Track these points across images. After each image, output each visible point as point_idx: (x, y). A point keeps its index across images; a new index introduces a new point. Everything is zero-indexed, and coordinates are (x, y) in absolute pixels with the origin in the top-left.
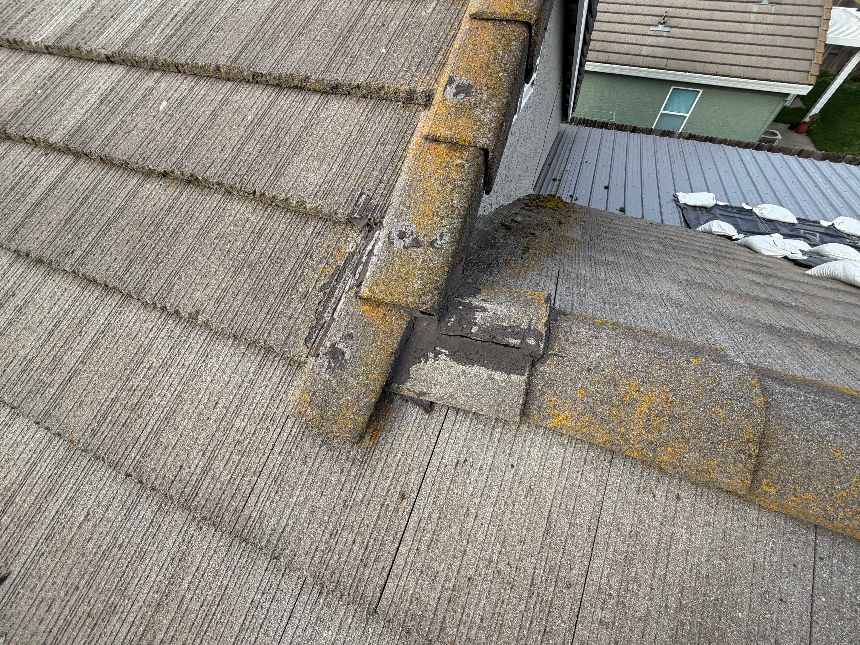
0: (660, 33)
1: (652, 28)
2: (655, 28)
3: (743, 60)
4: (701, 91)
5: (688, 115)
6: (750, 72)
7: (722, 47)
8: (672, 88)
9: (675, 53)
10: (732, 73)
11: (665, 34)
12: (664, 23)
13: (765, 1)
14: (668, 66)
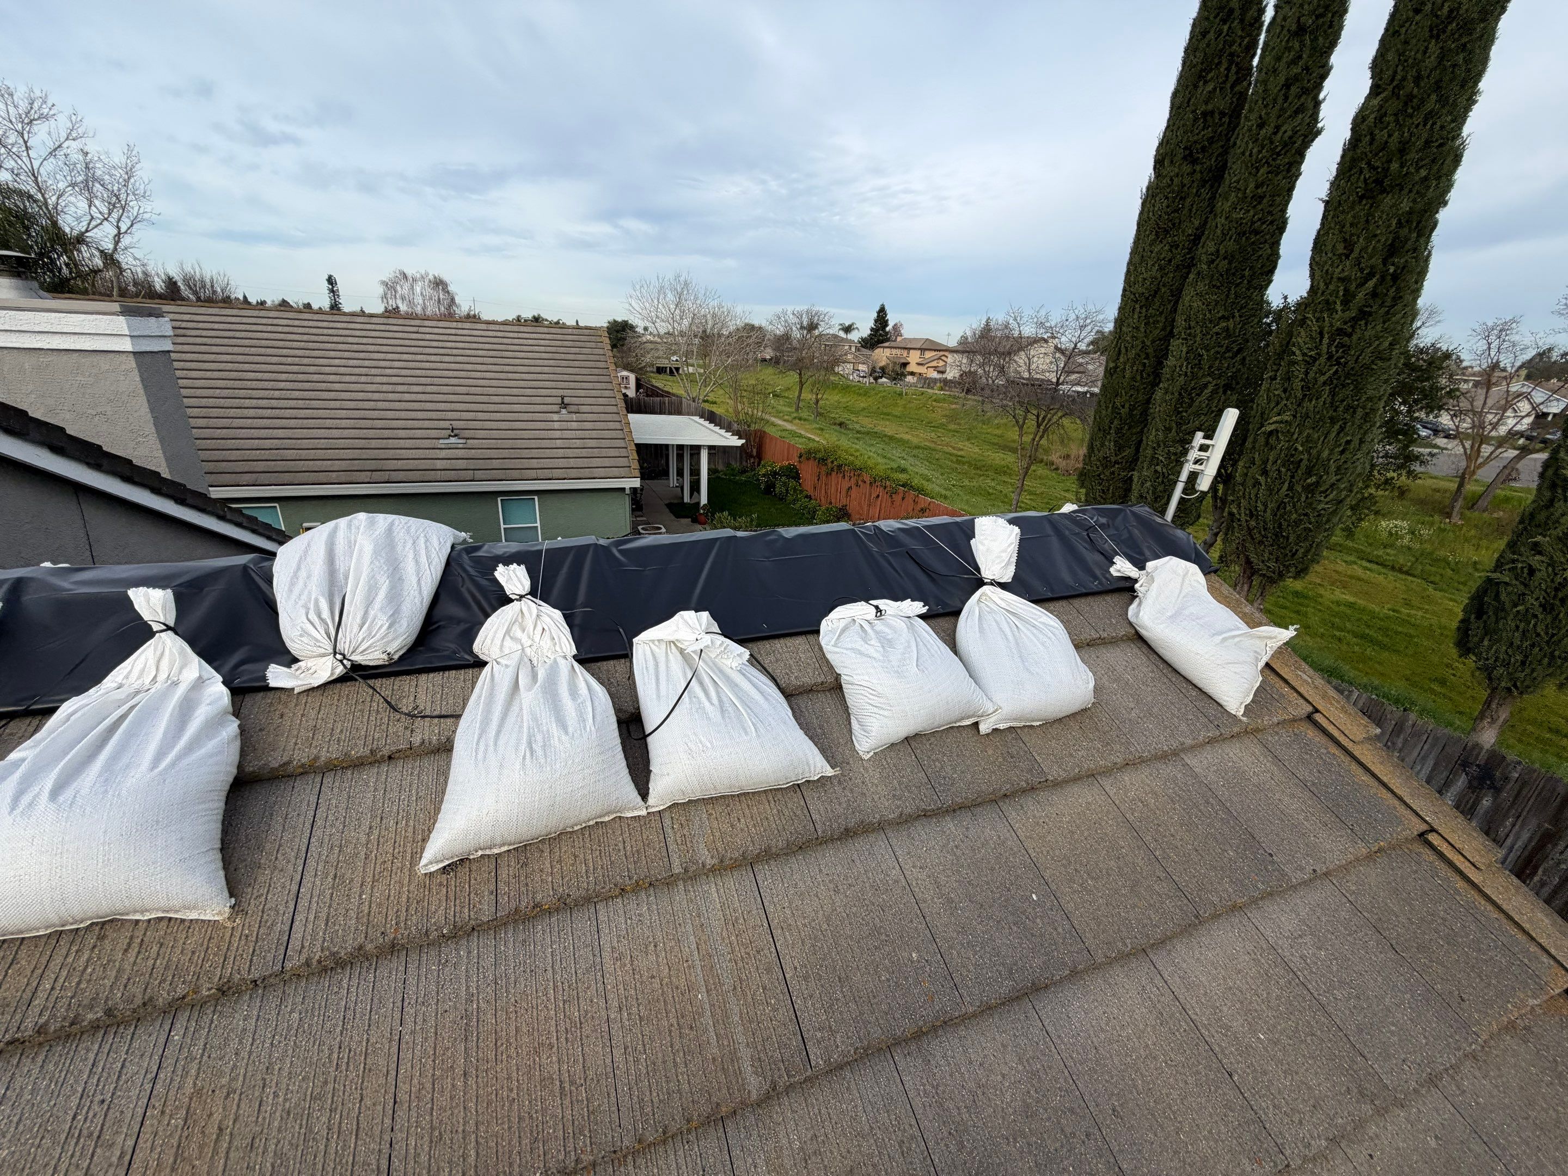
0: (452, 446)
1: (441, 441)
2: (446, 441)
3: (562, 463)
4: (536, 498)
5: (538, 524)
6: (573, 473)
7: (534, 453)
8: (499, 499)
9: (481, 464)
10: (555, 476)
11: (461, 446)
12: (456, 435)
13: (564, 411)
14: (477, 477)
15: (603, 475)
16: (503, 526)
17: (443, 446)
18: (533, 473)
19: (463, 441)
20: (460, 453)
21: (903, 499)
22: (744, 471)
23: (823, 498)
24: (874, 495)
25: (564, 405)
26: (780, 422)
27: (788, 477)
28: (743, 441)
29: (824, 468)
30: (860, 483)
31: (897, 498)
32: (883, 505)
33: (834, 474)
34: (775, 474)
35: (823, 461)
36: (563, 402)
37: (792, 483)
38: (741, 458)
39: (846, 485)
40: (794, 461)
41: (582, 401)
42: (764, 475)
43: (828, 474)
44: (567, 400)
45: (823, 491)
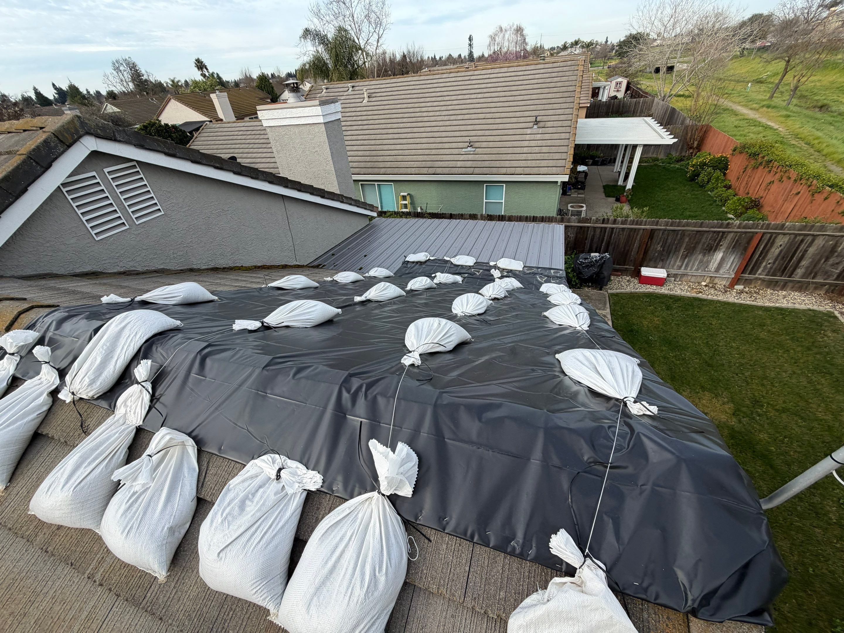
0: (469, 153)
1: (464, 150)
2: (466, 150)
3: (523, 163)
4: (504, 185)
5: (503, 201)
6: (527, 170)
7: (509, 157)
8: (485, 185)
9: (479, 164)
10: (517, 172)
11: (472, 153)
12: (471, 146)
13: (535, 127)
14: (475, 172)
15: (545, 173)
16: (485, 201)
17: (463, 153)
18: (504, 170)
19: (474, 149)
20: (470, 157)
21: (826, 199)
22: (678, 161)
23: (742, 189)
24: (794, 192)
25: (536, 122)
26: (744, 111)
27: (715, 168)
28: (676, 140)
29: (753, 162)
30: (784, 179)
31: (819, 198)
32: (800, 202)
33: (761, 168)
34: (705, 164)
35: (755, 155)
36: (536, 121)
37: (718, 173)
38: (682, 148)
39: (769, 178)
40: (728, 154)
41: (549, 118)
42: (693, 166)
43: (755, 168)
44: (539, 119)
45: (745, 183)
